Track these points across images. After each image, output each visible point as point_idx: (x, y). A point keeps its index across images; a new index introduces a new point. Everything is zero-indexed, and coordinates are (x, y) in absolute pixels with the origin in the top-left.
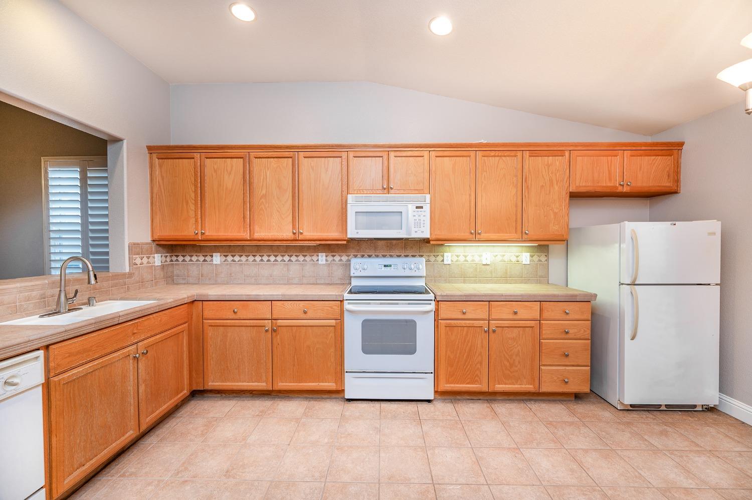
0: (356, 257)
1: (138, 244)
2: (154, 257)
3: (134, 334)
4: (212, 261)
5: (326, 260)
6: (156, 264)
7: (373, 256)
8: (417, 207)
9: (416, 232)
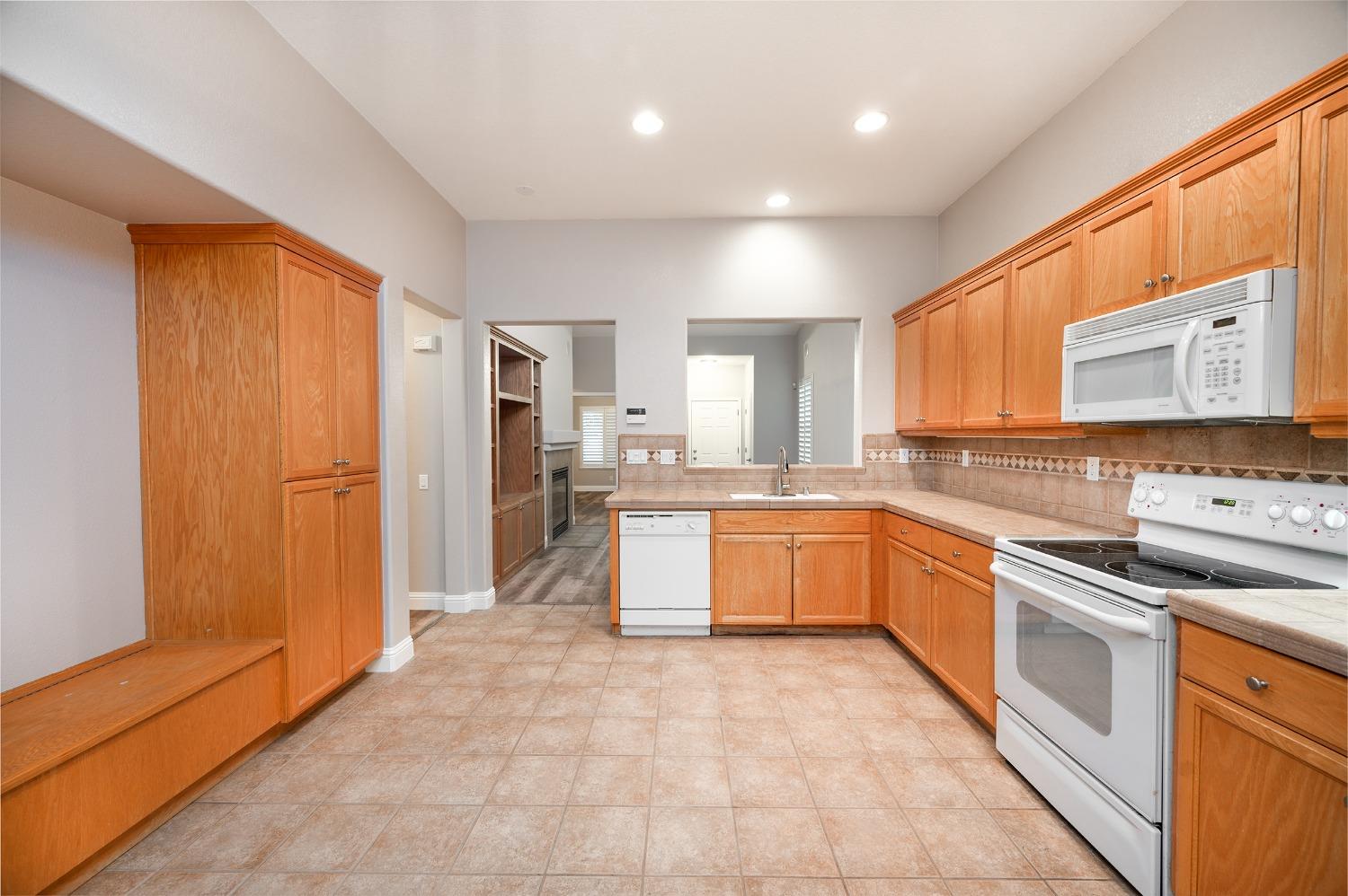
0: (1161, 471)
1: (874, 436)
2: (898, 453)
3: (788, 524)
4: (961, 462)
5: (1101, 474)
6: (900, 461)
7: (1207, 470)
8: (1216, 324)
9: (1211, 400)
